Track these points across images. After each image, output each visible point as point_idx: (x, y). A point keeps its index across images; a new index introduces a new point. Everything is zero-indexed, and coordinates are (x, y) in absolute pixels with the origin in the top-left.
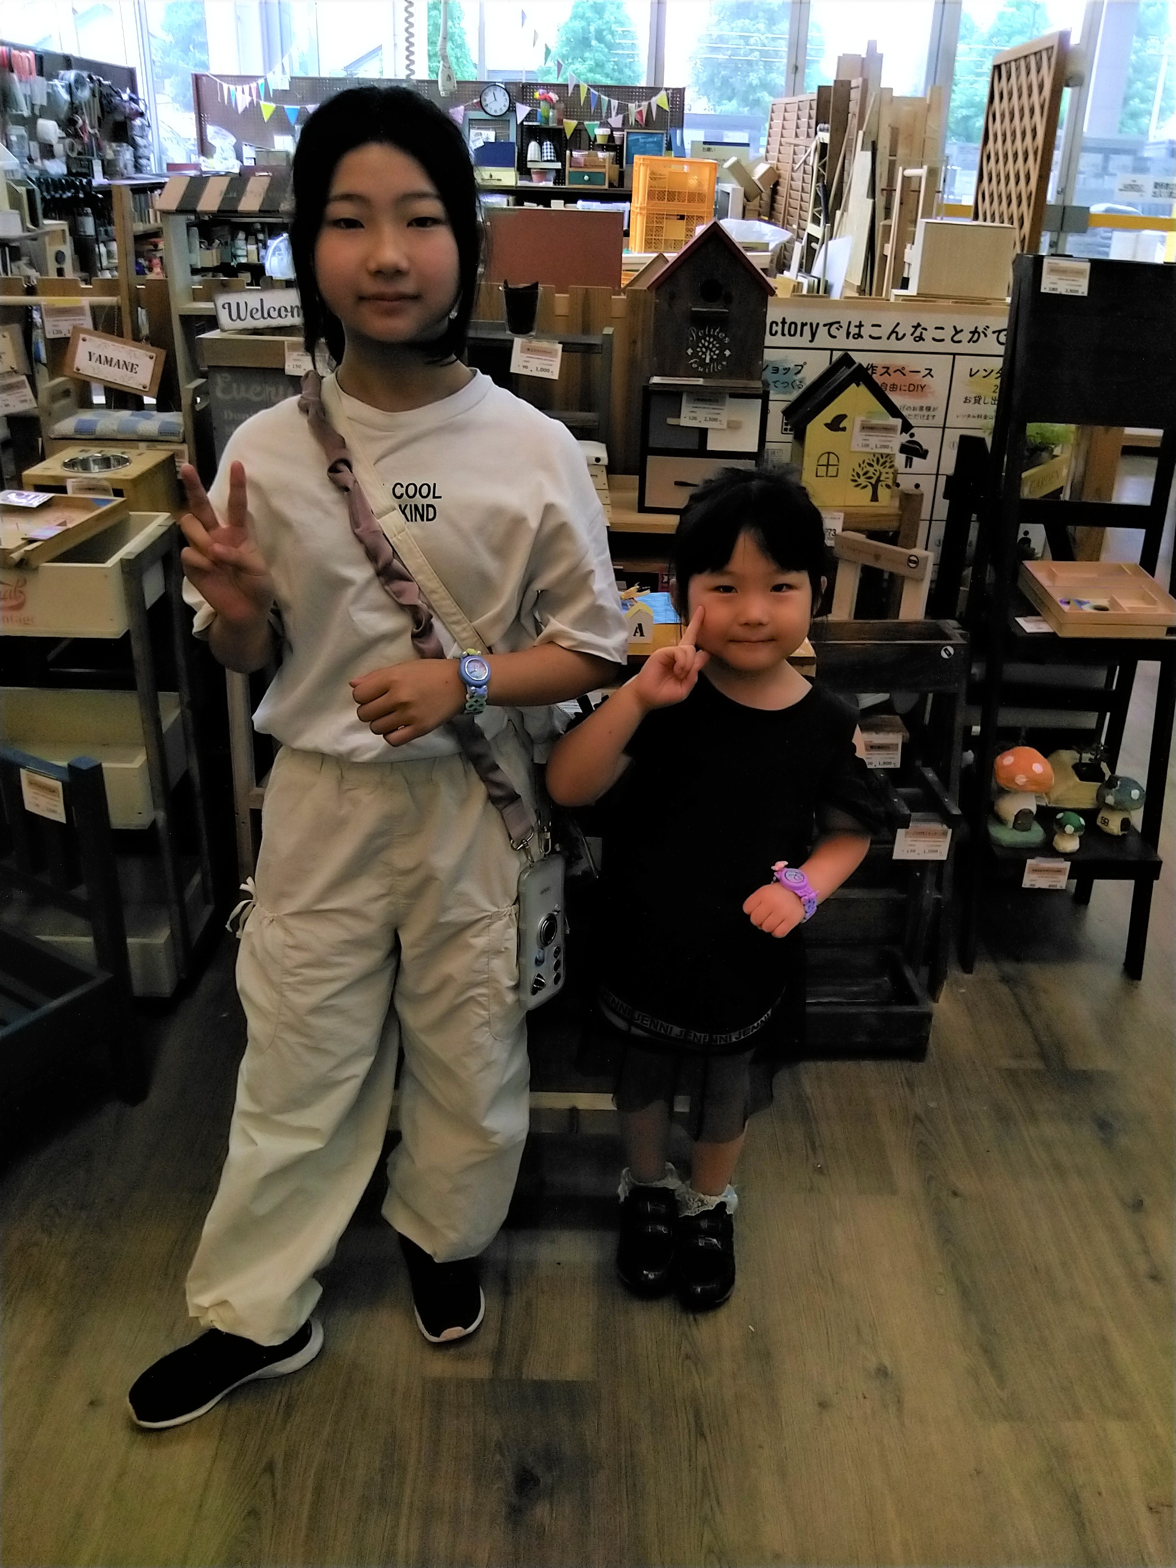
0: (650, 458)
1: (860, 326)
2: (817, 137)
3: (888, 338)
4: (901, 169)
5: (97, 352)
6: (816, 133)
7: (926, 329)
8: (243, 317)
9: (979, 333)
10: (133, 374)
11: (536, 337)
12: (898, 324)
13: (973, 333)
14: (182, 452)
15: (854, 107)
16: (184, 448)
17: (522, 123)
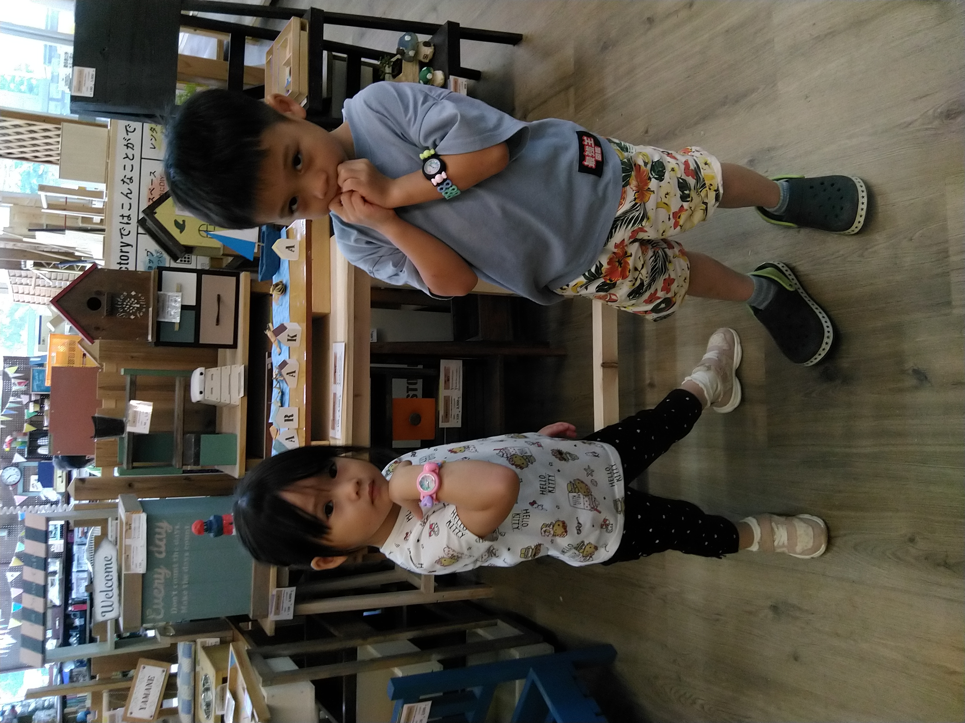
0: (202, 341)
1: (122, 216)
2: (31, 269)
3: (131, 199)
4: (43, 210)
5: (139, 704)
6: (28, 270)
7: (125, 176)
8: (111, 604)
9: (128, 143)
10: (155, 679)
11: (127, 418)
12: (122, 193)
13: (128, 147)
14: (202, 642)
15: (10, 245)
16: (199, 641)
17: (26, 458)
